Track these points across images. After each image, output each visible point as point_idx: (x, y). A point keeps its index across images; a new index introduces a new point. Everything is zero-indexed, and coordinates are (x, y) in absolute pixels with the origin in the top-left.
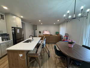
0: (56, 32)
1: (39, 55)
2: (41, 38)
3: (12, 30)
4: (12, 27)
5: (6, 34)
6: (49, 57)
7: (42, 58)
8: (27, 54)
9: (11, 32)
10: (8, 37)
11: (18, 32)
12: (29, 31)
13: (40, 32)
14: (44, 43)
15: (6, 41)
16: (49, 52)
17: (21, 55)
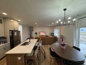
0: (51, 33)
1: (36, 57)
2: (37, 39)
3: (10, 33)
4: (10, 31)
5: (3, 37)
6: (45, 58)
7: (38, 60)
8: (25, 57)
9: (8, 35)
10: (5, 40)
11: (15, 35)
12: (26, 32)
13: (36, 33)
14: (40, 45)
15: (3, 44)
16: (45, 53)
17: (19, 58)
